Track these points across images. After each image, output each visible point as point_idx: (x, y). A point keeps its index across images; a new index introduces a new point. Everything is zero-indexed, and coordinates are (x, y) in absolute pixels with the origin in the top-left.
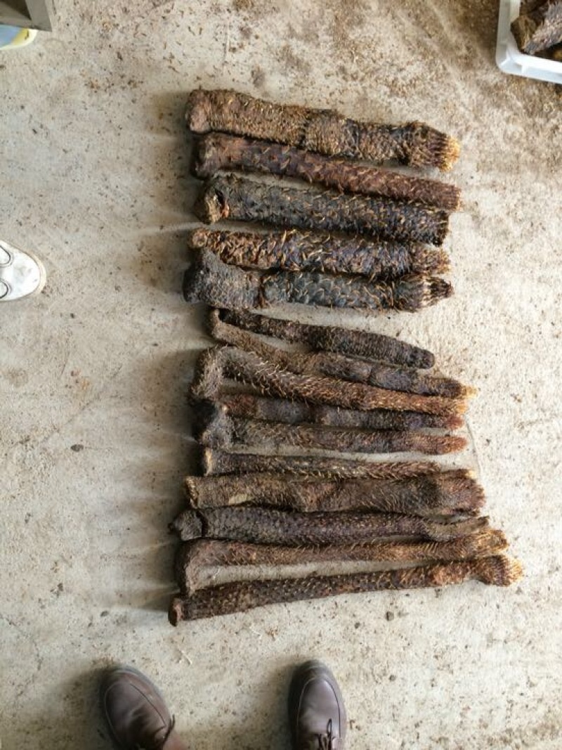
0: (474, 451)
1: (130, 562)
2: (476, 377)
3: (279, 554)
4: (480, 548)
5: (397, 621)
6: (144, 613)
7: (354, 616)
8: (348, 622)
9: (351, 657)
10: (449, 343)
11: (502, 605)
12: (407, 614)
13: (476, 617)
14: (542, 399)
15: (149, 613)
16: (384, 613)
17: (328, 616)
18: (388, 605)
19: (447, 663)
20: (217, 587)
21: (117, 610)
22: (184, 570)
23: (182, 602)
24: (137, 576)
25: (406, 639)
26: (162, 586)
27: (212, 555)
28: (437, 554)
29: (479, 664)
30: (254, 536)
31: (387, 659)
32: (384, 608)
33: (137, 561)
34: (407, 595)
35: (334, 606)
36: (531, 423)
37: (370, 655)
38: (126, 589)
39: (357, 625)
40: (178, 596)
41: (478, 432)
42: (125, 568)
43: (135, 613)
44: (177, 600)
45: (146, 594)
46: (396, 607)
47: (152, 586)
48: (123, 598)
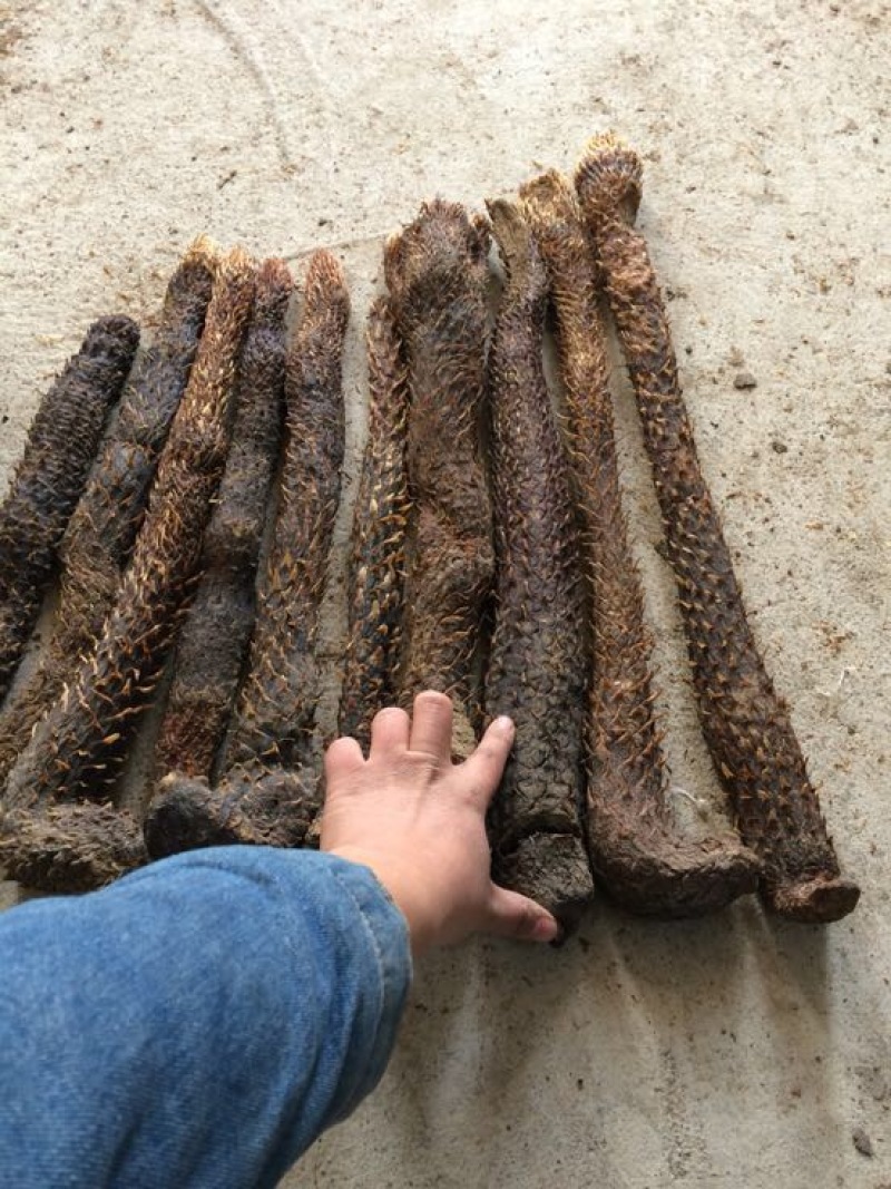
0: (346, 246)
1: (687, 1072)
2: (174, 248)
3: (613, 623)
4: (559, 214)
5: (752, 368)
6: (839, 1011)
7: (756, 456)
8: (775, 469)
9: (860, 458)
10: (87, 301)
11: (686, 183)
12: (733, 349)
13: (720, 225)
14: (232, 138)
15: (839, 995)
16: (738, 395)
17: (767, 512)
18: (718, 387)
19: (835, 270)
20: (728, 785)
21: (847, 1103)
22: (679, 875)
23: (785, 883)
24: (725, 1044)
25: (795, 348)
26: (750, 960)
27: (628, 797)
28: (582, 290)
29: (824, 214)
30: (564, 688)
31: (849, 383)
32: (725, 396)
33: (680, 1049)
34: (689, 351)
35: (739, 501)
36: (284, 155)
37: (847, 418)
38: (774, 1078)
39: (779, 448)
40: (767, 900)
41: (300, 240)
42: (704, 1087)
43: (846, 1043)
44: (781, 900)
45: (780, 1009)
46: (721, 371)
47: (751, 991)
48: (804, 1086)
